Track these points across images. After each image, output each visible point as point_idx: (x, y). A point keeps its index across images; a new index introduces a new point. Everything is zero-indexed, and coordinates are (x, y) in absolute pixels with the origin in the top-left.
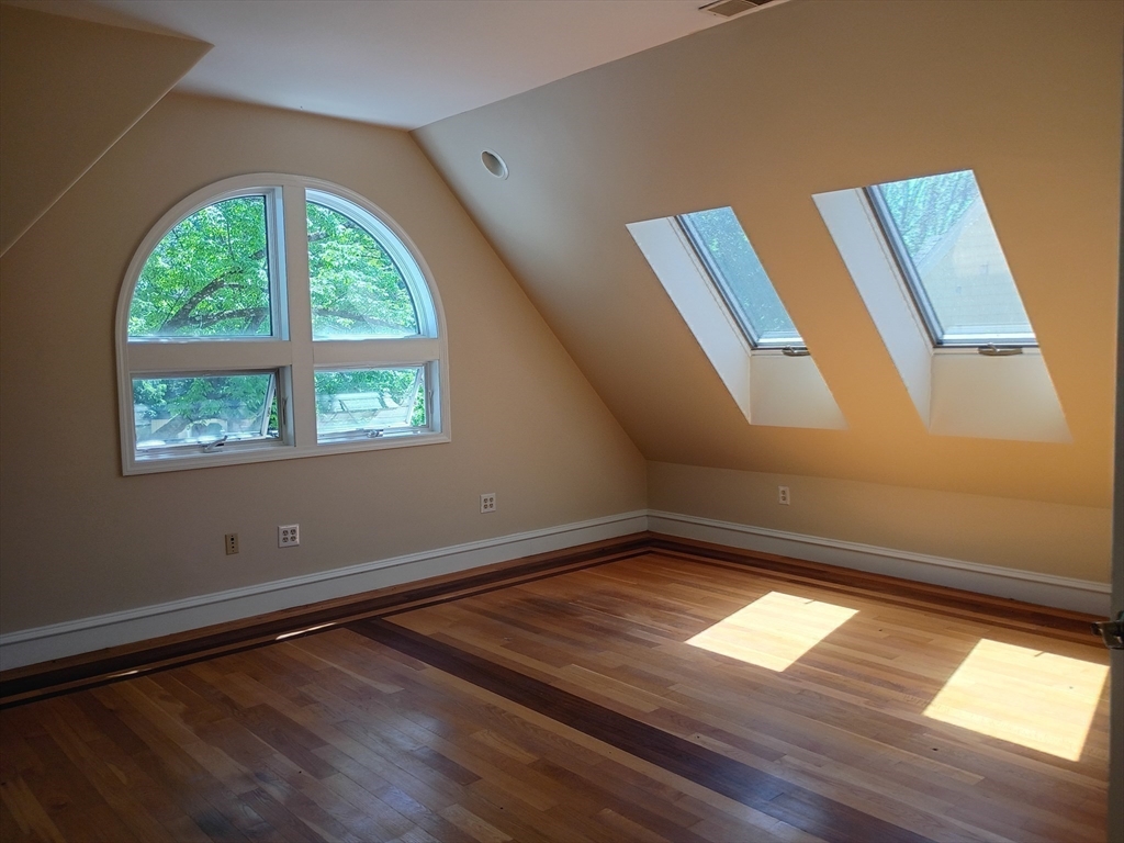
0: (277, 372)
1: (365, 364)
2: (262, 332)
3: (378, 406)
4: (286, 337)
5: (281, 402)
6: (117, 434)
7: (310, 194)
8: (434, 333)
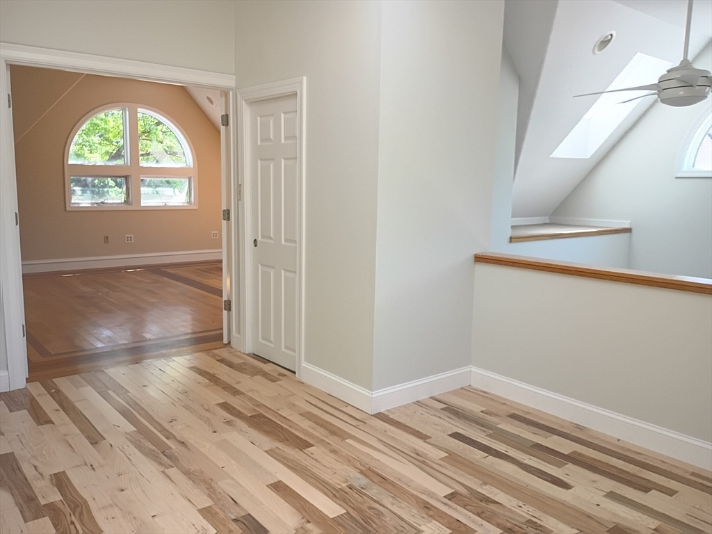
0: (126, 177)
1: (166, 176)
2: (120, 162)
3: (173, 194)
4: (129, 164)
5: (128, 189)
6: (64, 195)
7: (139, 110)
8: (192, 166)
